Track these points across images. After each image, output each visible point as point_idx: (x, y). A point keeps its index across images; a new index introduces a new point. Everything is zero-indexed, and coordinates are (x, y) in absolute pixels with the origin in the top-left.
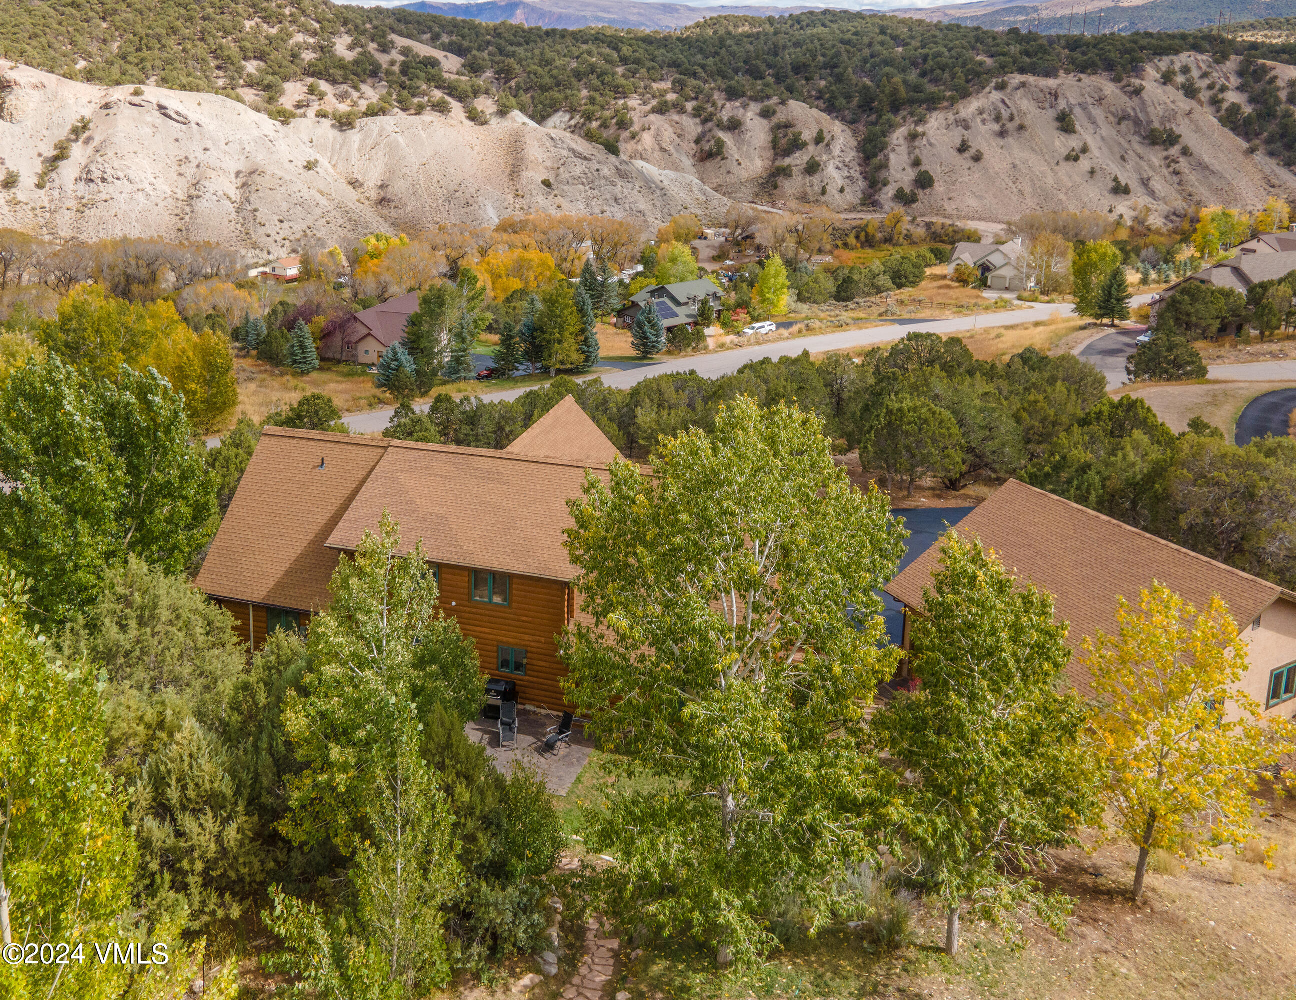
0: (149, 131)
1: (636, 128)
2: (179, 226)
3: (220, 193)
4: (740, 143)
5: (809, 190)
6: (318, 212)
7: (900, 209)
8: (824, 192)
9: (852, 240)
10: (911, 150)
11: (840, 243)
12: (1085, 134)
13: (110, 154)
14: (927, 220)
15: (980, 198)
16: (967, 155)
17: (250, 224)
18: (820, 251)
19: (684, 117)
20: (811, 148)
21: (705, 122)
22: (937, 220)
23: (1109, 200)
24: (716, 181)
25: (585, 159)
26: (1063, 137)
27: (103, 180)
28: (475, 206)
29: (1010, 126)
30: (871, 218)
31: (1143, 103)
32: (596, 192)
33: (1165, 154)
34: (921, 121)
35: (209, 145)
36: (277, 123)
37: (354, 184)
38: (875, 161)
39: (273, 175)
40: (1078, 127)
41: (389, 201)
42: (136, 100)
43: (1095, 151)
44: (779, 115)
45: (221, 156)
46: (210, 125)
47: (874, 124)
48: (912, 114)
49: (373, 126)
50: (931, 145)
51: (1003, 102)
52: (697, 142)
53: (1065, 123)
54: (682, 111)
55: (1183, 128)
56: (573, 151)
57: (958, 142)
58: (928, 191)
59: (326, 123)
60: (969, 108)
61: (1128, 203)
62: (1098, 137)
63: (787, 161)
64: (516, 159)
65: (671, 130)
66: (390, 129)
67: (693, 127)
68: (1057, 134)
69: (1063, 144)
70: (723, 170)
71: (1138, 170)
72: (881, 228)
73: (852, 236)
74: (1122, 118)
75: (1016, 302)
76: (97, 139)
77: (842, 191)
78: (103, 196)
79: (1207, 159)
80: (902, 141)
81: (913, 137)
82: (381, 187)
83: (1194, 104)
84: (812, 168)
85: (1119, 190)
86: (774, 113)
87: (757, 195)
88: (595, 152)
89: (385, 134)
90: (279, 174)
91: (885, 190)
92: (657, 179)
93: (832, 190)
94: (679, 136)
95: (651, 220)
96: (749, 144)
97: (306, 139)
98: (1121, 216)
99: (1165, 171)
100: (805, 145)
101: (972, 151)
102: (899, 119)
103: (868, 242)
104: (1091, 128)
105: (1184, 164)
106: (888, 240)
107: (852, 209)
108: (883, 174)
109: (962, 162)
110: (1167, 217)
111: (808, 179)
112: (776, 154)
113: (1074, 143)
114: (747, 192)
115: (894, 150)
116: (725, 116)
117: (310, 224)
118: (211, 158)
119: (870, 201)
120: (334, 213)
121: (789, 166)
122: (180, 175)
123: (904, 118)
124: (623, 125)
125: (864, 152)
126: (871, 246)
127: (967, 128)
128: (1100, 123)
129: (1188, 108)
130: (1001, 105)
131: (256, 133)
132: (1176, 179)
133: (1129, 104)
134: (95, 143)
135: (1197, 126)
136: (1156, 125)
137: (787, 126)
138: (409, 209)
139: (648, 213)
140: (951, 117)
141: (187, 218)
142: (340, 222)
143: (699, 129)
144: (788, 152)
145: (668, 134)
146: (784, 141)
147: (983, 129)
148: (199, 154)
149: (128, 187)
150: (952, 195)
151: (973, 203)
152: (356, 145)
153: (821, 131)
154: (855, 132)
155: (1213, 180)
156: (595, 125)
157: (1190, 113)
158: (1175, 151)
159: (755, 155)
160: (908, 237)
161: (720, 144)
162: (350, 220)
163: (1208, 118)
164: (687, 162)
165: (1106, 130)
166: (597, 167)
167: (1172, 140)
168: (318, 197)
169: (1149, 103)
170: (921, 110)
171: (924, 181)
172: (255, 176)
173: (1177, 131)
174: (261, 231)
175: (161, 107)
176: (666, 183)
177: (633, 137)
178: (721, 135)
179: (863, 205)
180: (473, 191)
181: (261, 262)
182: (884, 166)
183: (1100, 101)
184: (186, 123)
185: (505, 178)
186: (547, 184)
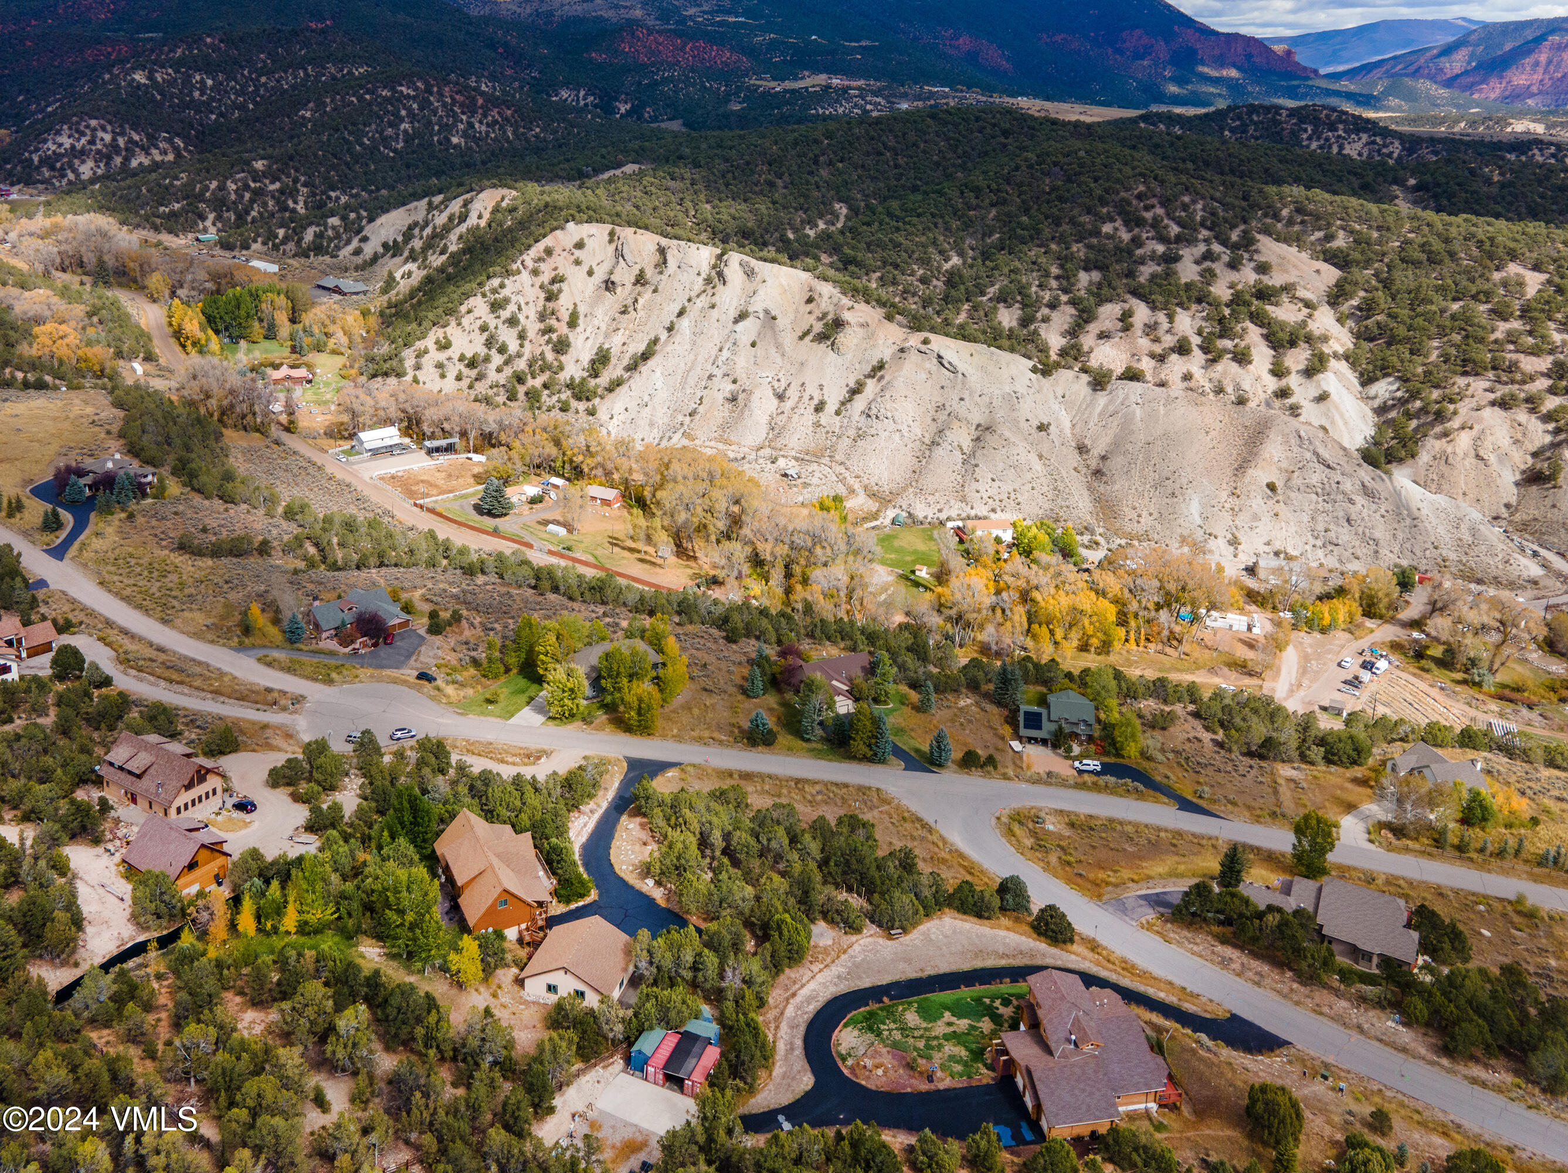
0: (924, 376)
1: (1453, 424)
2: (916, 468)
3: (956, 444)
13: (889, 395)
17: (968, 477)
25: (1329, 466)
27: (878, 418)
28: (1180, 498)
32: (1328, 507)
35: (966, 396)
36: (1036, 376)
37: (1082, 449)
39: (1002, 435)
41: (1104, 474)
42: (923, 348)
45: (971, 407)
46: (974, 377)
49: (1122, 392)
52: (1535, 455)
54: (1535, 410)
56: (1318, 456)
59: (1084, 379)
64: (1250, 453)
65: (1506, 433)
66: (1132, 399)
67: (1540, 435)
70: (1543, 502)
76: (886, 380)
78: (873, 431)
82: (1104, 457)
88: (1343, 461)
89: (1126, 403)
90: (1008, 434)
92: (1414, 503)
94: (1514, 443)
97: (1060, 394)
118: (963, 407)
122: (934, 420)
124: (1442, 416)
134: (884, 383)
138: (1116, 487)
141: (924, 461)
142: (1045, 489)
143: (1547, 439)
145: (1496, 439)
148: (955, 402)
149: (891, 427)
152: (1099, 409)
161: (1556, 467)
164: (1507, 479)
166: (1339, 478)
168: (1035, 461)
172: (990, 431)
174: (974, 486)
175: (939, 357)
180: (1184, 481)
181: (961, 516)
184: (955, 372)
185: (1229, 472)
186: (1271, 487)
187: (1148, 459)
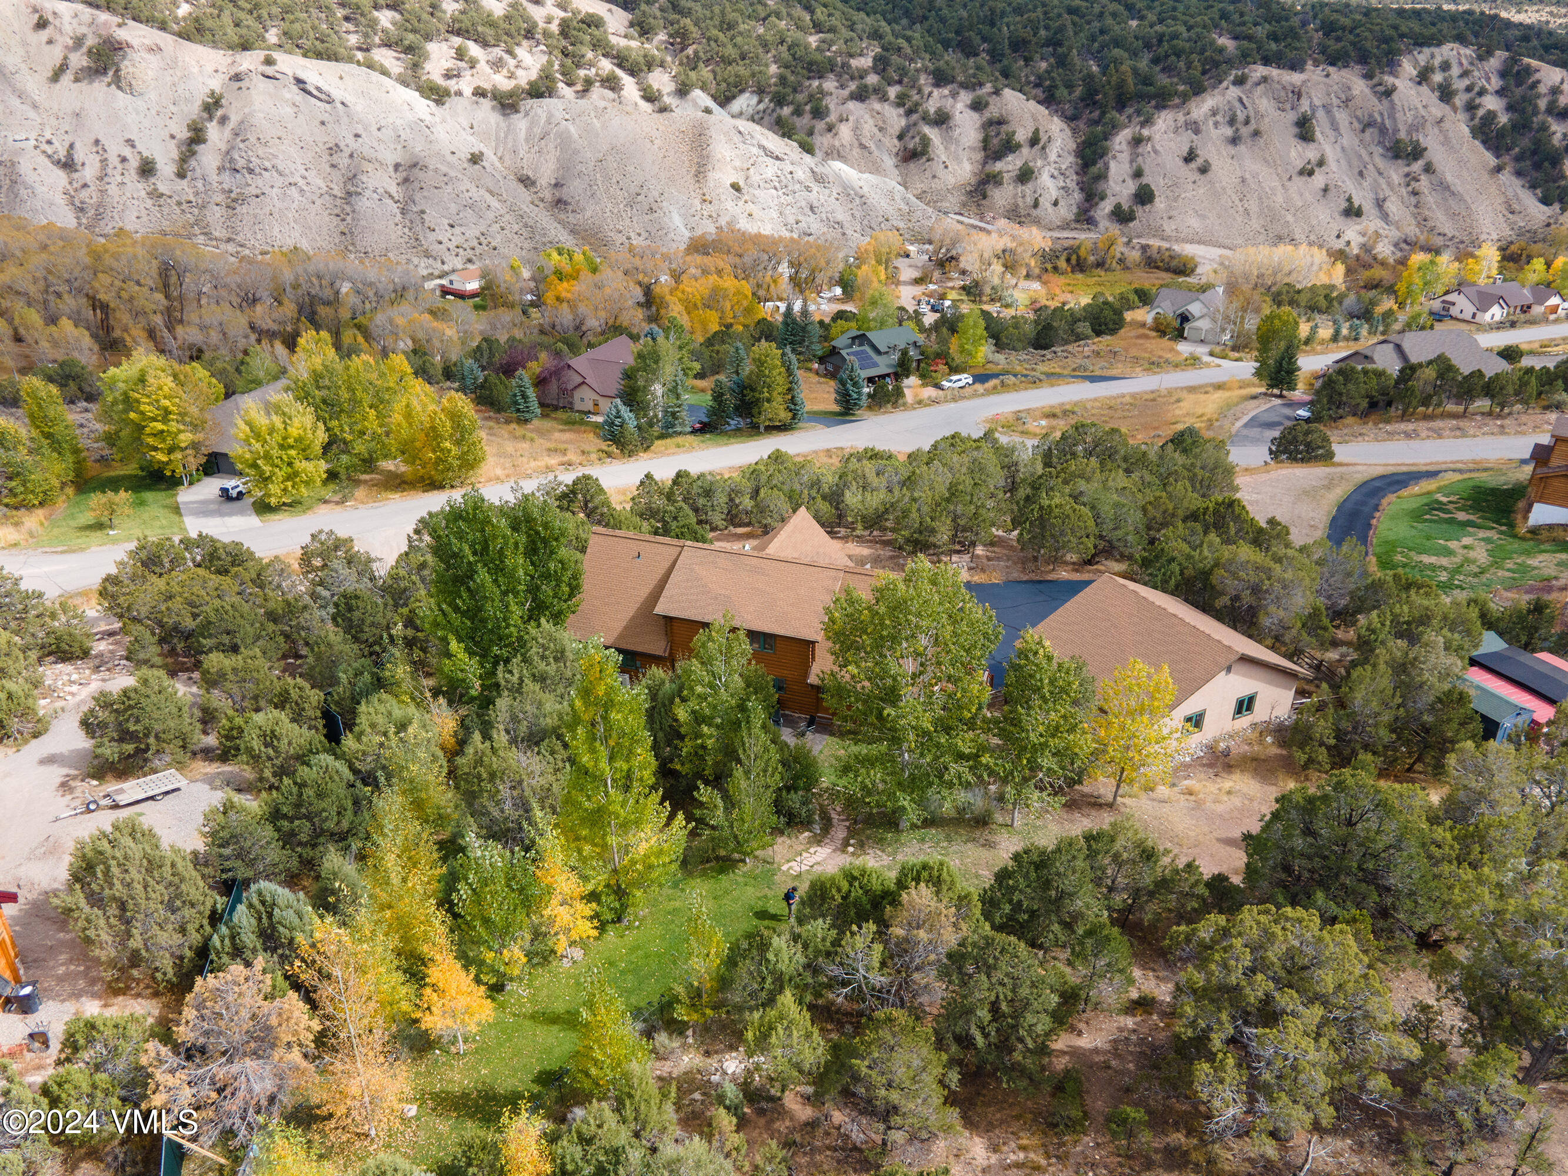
0: (289, 110)
1: (832, 118)
2: (342, 228)
3: (381, 191)
4: (948, 140)
5: (1020, 201)
6: (490, 215)
7: (1115, 229)
8: (1036, 205)
9: (1062, 264)
10: (1134, 157)
11: (1049, 266)
12: (1325, 144)
13: (253, 140)
14: (1143, 241)
15: (1203, 217)
16: (1193, 165)
17: (419, 228)
18: (1028, 276)
19: (886, 105)
20: (1025, 150)
21: (909, 112)
22: (1155, 243)
23: (1340, 223)
24: (920, 186)
25: (777, 158)
26: (1301, 146)
27: (251, 171)
28: (660, 212)
29: (1245, 131)
30: (1084, 237)
31: (1392, 106)
32: (790, 199)
33: (1407, 169)
34: (1148, 122)
35: (360, 130)
36: (432, 104)
37: (526, 181)
38: (1094, 170)
39: (436, 170)
40: (1318, 135)
41: (566, 203)
42: (268, 70)
43: (1332, 164)
44: (991, 107)
45: (375, 144)
46: (358, 106)
47: (1096, 122)
48: (1138, 112)
49: (539, 111)
50: (1156, 152)
51: (1241, 100)
52: (900, 137)
53: (1304, 130)
54: (884, 98)
55: (1430, 140)
56: (764, 148)
57: (1185, 150)
58: (1147, 207)
59: (486, 104)
60: (1202, 107)
61: (1358, 227)
62: (1338, 147)
63: (999, 166)
64: (701, 156)
65: (871, 122)
66: (559, 115)
67: (896, 119)
68: (1294, 141)
69: (1299, 154)
70: (928, 174)
71: (1375, 188)
72: (1094, 251)
73: (1063, 258)
74: (1368, 125)
75: (1207, 359)
76: (234, 119)
77: (1056, 204)
78: (254, 190)
79: (1449, 178)
80: (1124, 146)
81: (1137, 141)
82: (556, 185)
83: (1446, 109)
84: (1025, 176)
85: (1352, 212)
86: (987, 104)
87: (964, 205)
88: (788, 150)
89: (554, 121)
90: (444, 169)
91: (1102, 204)
92: (856, 184)
93: (1045, 203)
94: (881, 129)
95: (849, 232)
96: (957, 142)
97: (466, 124)
98: (1348, 243)
99: (1404, 191)
100: (1018, 146)
101: (1200, 161)
102: (1123, 118)
103: (1079, 266)
104: (1331, 134)
105: (1424, 183)
106: (1100, 264)
107: (1065, 226)
108: (1101, 186)
109: (1188, 173)
110: (1396, 245)
111: (1020, 188)
112: (987, 157)
113: (1311, 153)
114: (953, 201)
115: (1114, 157)
116: (932, 106)
117: (483, 229)
118: (364, 146)
119: (1084, 217)
120: (507, 217)
121: (1000, 173)
122: (333, 166)
123: (1129, 117)
124: (819, 113)
125: (1083, 158)
126: (1082, 271)
127: (1197, 132)
128: (1343, 131)
129: (1439, 115)
130: (1237, 105)
131: (409, 116)
132: (1413, 200)
133: (1376, 107)
134: (232, 123)
135: (1446, 137)
136: (1403, 135)
137: (1000, 122)
138: (588, 214)
139: (846, 225)
140: (1181, 118)
141: (349, 219)
142: (516, 227)
143: (903, 122)
144: (998, 155)
145: (869, 126)
146: (995, 141)
147: (1215, 133)
148: (350, 139)
149: (279, 181)
150: (1173, 213)
151: (1194, 223)
152: (522, 135)
153: (1037, 131)
154: (1074, 131)
155: (1452, 202)
156: (786, 111)
157: (1441, 121)
158: (1417, 166)
159: (964, 156)
160: (1121, 261)
161: (926, 142)
162: (526, 226)
163: (1460, 127)
164: (889, 162)
165: (1349, 139)
166: (790, 168)
167: (1416, 153)
168: (488, 197)
169: (1399, 107)
170: (1149, 108)
171: (1144, 196)
172: (416, 171)
173: (1424, 142)
174: (432, 237)
175: (299, 81)
176: (866, 189)
177: (830, 128)
178: (927, 130)
179: (1077, 221)
180: (656, 194)
181: (436, 273)
182: (1103, 176)
183: (1347, 102)
184: (330, 101)
185: (690, 179)
186: (736, 187)
187: (608, 178)
